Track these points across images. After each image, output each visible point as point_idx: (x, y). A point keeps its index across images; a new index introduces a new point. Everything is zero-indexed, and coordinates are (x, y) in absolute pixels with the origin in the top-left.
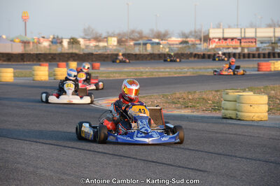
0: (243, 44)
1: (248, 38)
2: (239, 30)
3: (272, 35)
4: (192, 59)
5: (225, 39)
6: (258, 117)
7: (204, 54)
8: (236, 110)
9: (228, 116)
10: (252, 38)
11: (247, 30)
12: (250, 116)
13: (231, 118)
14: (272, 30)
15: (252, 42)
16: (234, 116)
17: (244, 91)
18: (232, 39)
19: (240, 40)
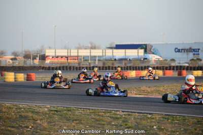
0: (69, 60)
1: (73, 57)
2: (66, 51)
3: (89, 54)
4: (41, 70)
5: (57, 57)
7: (49, 67)
10: (75, 57)
11: (72, 51)
14: (88, 51)
15: (75, 59)
18: (62, 57)
19: (67, 57)
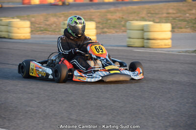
6: (24, 36)
8: (8, 32)
9: (3, 36)
12: (17, 36)
13: (5, 38)
16: (6, 36)
17: (13, 18)
